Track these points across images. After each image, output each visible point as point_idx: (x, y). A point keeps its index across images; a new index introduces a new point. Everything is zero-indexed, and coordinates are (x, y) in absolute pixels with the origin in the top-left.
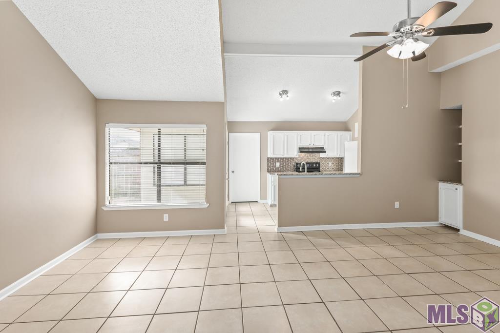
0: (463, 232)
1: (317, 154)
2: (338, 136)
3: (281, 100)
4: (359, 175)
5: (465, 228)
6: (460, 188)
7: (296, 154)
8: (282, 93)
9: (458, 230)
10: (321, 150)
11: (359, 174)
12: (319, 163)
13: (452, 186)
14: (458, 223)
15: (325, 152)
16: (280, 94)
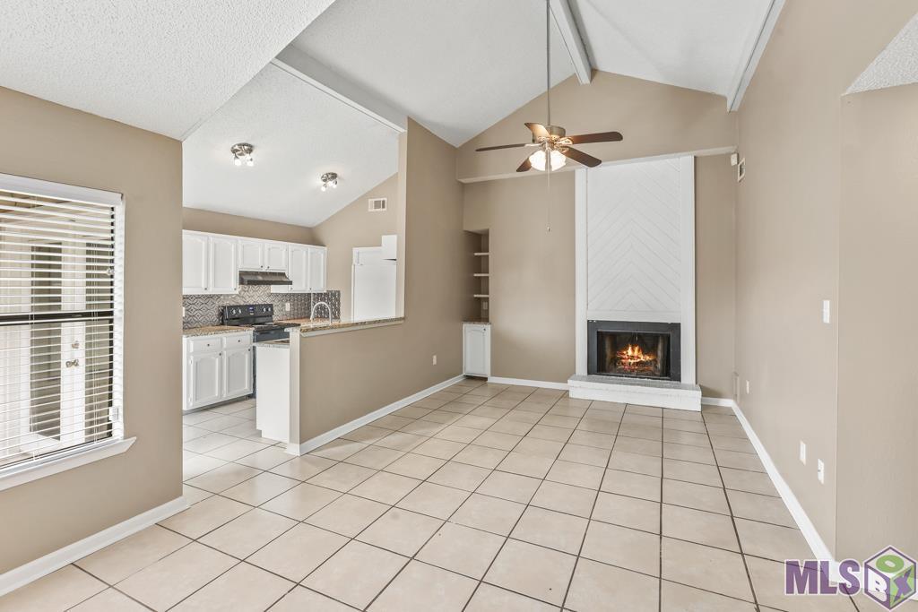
0: (492, 380)
1: (263, 287)
2: (307, 252)
3: (238, 162)
4: (402, 322)
5: (492, 375)
6: (488, 327)
7: (233, 287)
8: (237, 147)
9: (486, 379)
10: (279, 278)
11: (403, 319)
12: (271, 306)
13: (479, 327)
14: (486, 372)
15: (290, 283)
16: (234, 151)
